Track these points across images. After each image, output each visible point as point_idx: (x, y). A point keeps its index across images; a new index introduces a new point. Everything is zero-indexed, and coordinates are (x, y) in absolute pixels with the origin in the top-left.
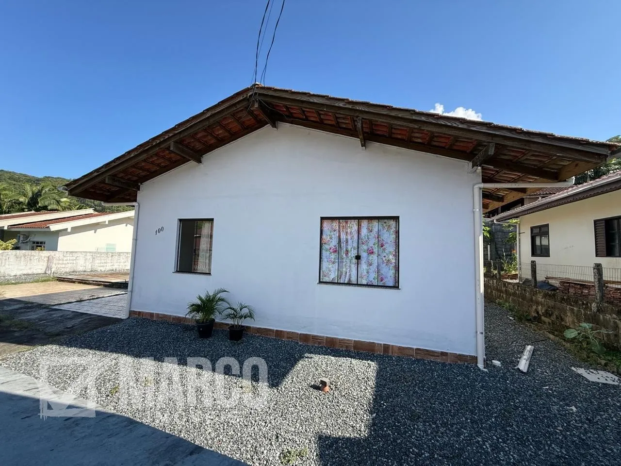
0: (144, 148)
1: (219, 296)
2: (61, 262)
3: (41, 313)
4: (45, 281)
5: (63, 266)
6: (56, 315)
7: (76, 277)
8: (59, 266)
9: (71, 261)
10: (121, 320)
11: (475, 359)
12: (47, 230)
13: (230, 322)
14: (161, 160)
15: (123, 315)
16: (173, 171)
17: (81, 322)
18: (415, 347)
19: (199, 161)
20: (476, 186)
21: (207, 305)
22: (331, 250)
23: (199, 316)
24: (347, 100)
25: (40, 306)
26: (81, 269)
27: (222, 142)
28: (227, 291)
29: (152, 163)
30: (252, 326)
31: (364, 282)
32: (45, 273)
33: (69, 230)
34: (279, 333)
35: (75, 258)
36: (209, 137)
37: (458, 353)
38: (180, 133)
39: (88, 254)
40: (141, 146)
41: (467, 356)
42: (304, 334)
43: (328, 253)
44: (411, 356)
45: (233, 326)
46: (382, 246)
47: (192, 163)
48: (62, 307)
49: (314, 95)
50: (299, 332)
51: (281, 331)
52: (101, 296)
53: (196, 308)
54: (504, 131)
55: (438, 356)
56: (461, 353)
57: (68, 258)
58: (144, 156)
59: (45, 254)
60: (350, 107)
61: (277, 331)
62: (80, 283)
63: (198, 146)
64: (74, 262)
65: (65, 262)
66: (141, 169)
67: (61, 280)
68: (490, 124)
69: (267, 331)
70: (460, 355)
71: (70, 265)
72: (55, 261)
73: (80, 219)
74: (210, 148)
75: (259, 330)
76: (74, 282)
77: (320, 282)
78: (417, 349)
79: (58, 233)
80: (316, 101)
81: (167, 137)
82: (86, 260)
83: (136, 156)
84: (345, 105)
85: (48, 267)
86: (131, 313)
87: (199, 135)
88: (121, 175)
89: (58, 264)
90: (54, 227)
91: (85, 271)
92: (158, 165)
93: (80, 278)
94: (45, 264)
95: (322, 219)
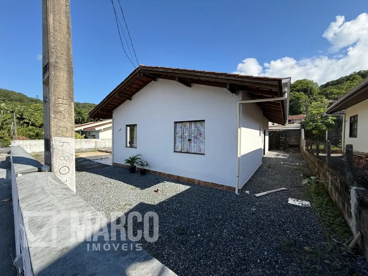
0: (109, 97)
1: (137, 157)
2: (100, 143)
3: (88, 162)
4: (94, 151)
5: (101, 145)
6: (91, 163)
7: (104, 150)
8: (100, 145)
9: (104, 143)
10: (110, 166)
11: (235, 188)
12: (94, 130)
13: (141, 167)
14: (117, 101)
15: (111, 164)
16: (123, 104)
17: (98, 166)
18: (210, 182)
19: (131, 99)
20: (238, 103)
21: (132, 161)
22: (180, 137)
23: (129, 164)
24: (171, 68)
25: (89, 160)
26: (108, 146)
27: (138, 90)
28: (142, 155)
29: (115, 102)
30: (151, 170)
31: (192, 152)
32: (95, 148)
33: (102, 130)
34: (160, 173)
35: (105, 142)
36: (132, 89)
37: (228, 185)
38: (118, 90)
39: (110, 140)
40: (107, 96)
41: (232, 187)
42: (169, 174)
43: (178, 138)
44: (209, 186)
45: (141, 169)
46: (201, 135)
47: (128, 101)
48: (95, 161)
49: (160, 68)
50: (167, 173)
51: (161, 172)
52: (109, 157)
53: (128, 161)
54: (232, 77)
55: (220, 187)
56: (230, 186)
57: (103, 142)
58: (109, 100)
59: (94, 140)
60: (172, 71)
61: (159, 172)
62: (105, 152)
63: (130, 93)
64: (105, 143)
65: (101, 143)
66: (111, 104)
67: (100, 151)
68: (225, 74)
69: (156, 172)
70: (229, 187)
71: (103, 145)
72: (98, 143)
73: (107, 124)
74: (134, 93)
75: (153, 171)
76: (103, 152)
77: (175, 152)
78: (212, 183)
79: (99, 131)
80: (161, 70)
81: (115, 92)
82: (109, 142)
83: (107, 101)
84: (171, 71)
85: (96, 146)
86: (113, 163)
87: (127, 89)
88: (105, 108)
89: (99, 144)
90: (97, 129)
91: (109, 147)
92: (117, 102)
93: (106, 150)
94: (95, 144)
95: (176, 123)
